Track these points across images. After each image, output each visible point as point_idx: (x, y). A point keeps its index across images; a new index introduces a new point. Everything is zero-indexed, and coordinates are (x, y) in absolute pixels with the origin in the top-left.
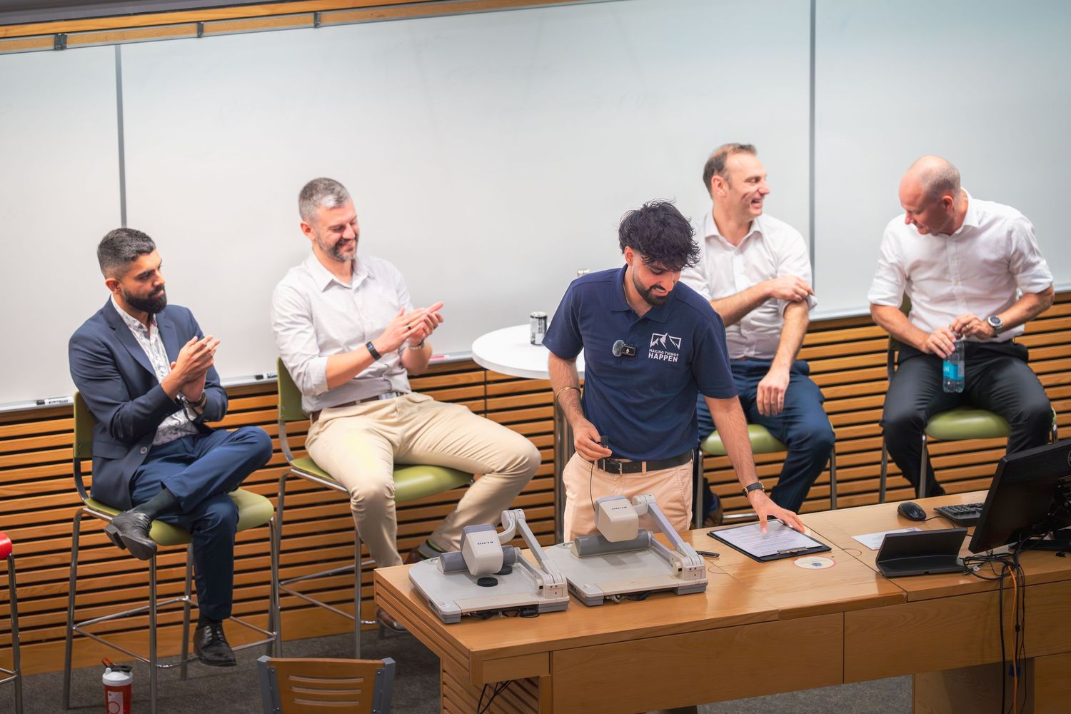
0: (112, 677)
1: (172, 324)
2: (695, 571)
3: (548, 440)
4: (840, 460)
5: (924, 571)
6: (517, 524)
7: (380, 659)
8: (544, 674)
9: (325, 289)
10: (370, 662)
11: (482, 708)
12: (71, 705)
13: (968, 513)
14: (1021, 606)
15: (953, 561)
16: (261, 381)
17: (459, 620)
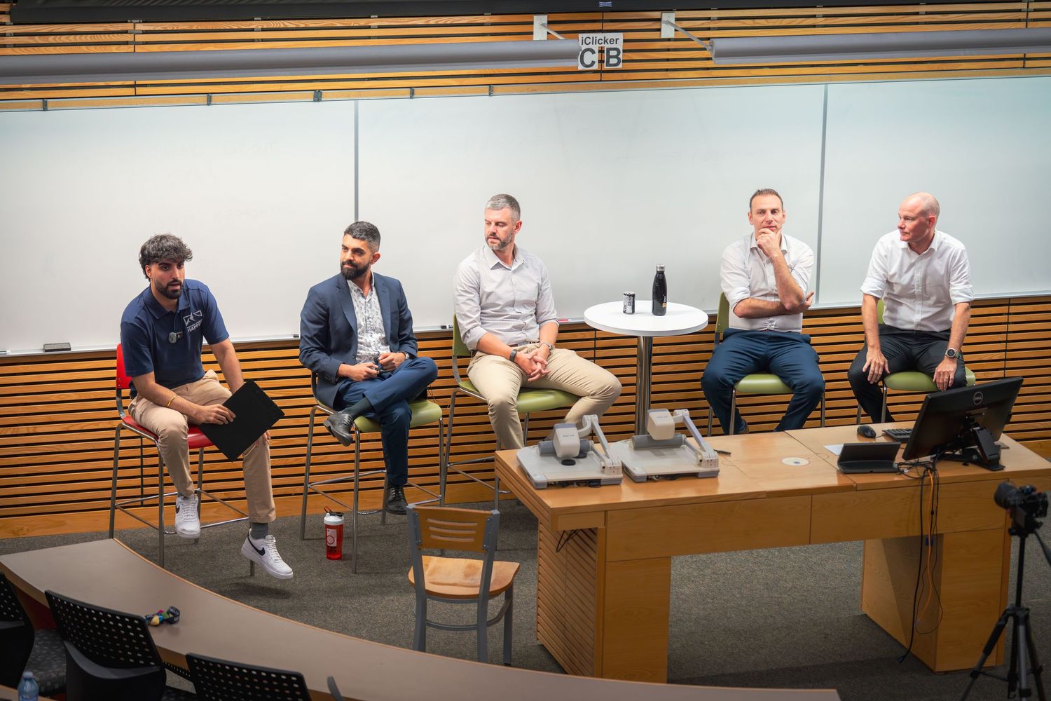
0: (331, 519)
1: (387, 289)
2: (712, 462)
3: (632, 380)
4: (828, 404)
5: (869, 470)
6: (592, 425)
7: (489, 510)
8: (601, 526)
9: (492, 269)
10: (483, 512)
11: (560, 546)
12: (306, 537)
13: (905, 434)
14: (935, 497)
15: (891, 465)
16: (444, 330)
17: (546, 486)
